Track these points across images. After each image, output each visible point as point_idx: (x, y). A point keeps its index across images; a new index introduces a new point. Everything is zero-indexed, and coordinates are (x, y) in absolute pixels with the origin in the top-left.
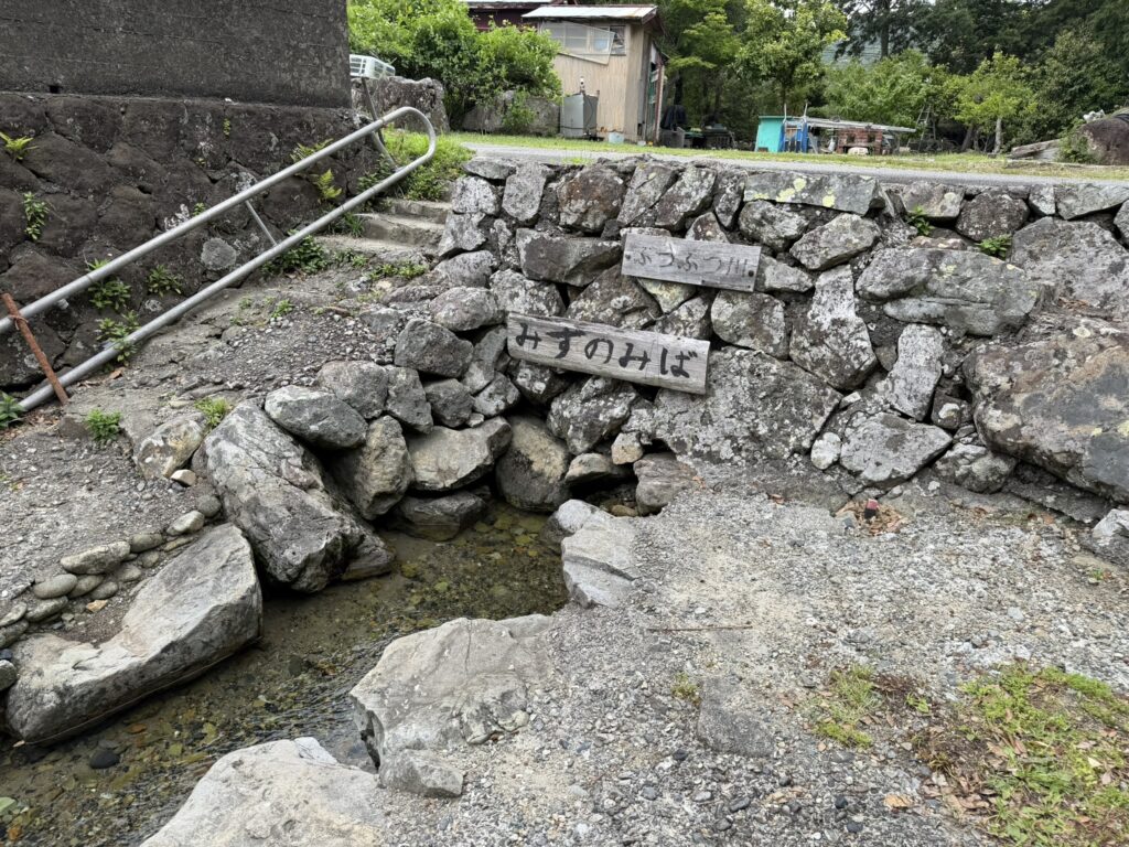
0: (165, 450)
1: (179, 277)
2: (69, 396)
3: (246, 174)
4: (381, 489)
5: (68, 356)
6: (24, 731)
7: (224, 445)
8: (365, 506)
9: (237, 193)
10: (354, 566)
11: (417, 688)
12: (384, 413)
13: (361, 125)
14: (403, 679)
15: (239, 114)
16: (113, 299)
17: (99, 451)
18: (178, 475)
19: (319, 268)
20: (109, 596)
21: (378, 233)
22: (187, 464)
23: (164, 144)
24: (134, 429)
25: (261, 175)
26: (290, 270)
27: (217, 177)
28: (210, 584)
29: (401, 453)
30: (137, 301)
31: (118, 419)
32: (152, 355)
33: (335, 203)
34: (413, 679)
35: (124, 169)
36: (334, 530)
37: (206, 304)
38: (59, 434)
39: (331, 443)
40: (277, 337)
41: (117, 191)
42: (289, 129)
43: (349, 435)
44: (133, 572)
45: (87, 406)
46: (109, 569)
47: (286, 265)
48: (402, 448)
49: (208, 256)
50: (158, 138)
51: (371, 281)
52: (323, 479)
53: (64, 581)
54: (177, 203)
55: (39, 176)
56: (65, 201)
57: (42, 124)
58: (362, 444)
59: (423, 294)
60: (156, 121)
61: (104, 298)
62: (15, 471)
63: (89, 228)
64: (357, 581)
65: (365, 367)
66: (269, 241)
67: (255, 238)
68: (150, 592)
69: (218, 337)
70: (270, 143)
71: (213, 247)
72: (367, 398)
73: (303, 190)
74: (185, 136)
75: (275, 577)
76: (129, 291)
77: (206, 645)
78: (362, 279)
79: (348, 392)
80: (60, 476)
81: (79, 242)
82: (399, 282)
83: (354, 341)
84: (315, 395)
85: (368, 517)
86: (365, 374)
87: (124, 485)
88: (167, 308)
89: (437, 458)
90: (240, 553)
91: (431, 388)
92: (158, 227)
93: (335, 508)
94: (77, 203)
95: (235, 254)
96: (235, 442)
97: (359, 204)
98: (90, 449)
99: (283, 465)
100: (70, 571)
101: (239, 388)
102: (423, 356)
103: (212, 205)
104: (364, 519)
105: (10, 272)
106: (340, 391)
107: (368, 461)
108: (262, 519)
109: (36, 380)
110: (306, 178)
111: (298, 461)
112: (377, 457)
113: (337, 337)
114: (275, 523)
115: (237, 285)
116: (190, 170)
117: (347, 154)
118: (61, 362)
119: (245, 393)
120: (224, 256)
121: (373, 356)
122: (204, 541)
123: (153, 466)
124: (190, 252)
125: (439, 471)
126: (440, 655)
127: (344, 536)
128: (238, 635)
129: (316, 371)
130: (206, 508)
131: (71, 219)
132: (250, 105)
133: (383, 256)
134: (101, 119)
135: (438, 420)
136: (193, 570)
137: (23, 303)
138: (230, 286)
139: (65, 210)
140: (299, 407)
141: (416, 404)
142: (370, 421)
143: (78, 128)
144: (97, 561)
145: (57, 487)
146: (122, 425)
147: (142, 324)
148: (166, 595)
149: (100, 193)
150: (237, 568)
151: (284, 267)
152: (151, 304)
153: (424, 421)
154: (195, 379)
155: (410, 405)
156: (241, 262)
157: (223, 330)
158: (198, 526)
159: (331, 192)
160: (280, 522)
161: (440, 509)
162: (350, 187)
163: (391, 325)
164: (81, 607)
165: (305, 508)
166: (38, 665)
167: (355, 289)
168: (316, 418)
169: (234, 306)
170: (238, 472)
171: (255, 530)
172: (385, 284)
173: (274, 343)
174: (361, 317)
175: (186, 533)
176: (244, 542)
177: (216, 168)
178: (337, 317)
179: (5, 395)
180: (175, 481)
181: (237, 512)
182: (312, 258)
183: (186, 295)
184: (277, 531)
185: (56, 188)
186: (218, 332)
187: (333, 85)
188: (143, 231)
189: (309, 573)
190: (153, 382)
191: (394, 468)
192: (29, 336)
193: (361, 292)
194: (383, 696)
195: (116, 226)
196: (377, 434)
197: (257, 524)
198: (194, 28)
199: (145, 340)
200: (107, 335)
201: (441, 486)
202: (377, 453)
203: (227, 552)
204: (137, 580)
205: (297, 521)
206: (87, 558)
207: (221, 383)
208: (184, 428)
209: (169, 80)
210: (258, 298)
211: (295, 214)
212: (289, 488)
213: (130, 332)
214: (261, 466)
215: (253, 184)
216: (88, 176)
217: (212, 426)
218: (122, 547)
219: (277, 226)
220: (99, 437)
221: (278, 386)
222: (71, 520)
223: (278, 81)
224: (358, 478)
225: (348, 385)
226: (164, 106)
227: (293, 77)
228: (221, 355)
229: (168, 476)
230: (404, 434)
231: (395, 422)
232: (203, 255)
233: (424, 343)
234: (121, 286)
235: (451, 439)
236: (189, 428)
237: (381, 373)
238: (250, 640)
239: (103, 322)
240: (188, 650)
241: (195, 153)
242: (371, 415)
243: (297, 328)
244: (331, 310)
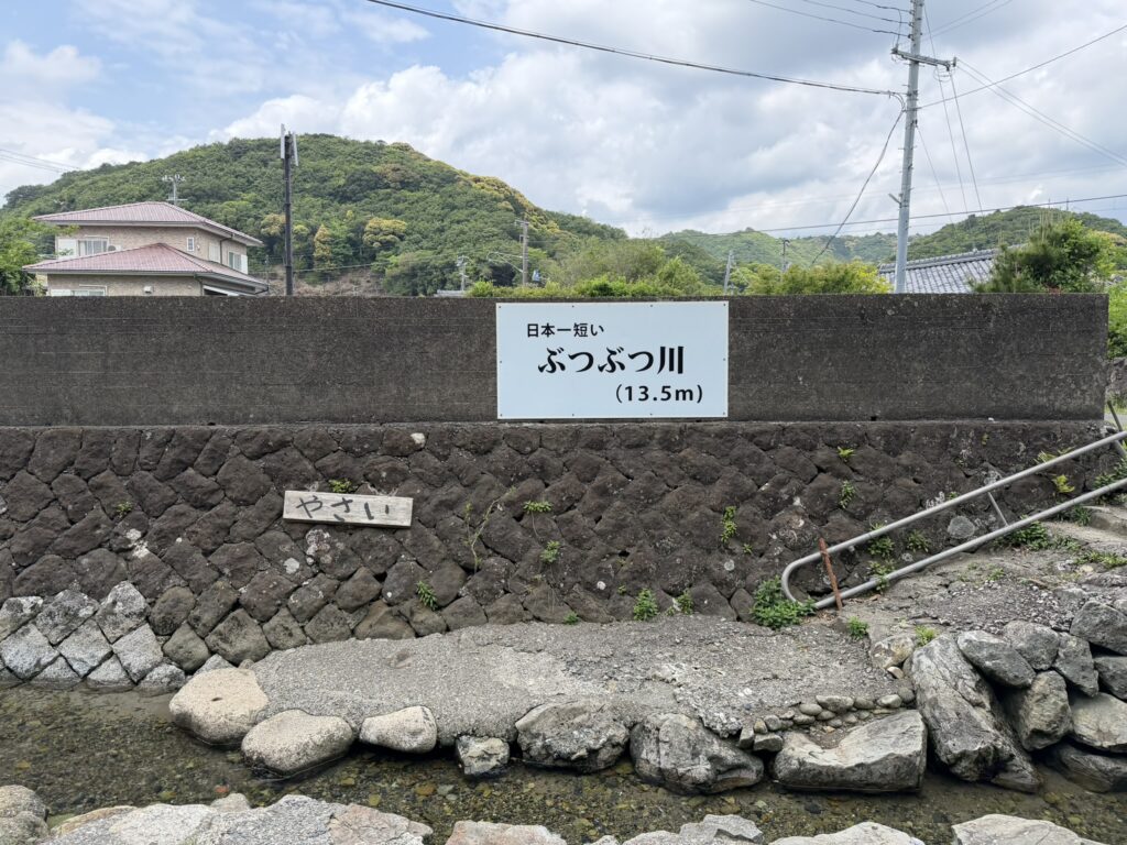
0: (888, 652)
1: (929, 540)
2: (844, 605)
3: (994, 472)
4: (1038, 727)
5: (848, 581)
6: (780, 775)
7: (924, 659)
8: (1024, 737)
9: (984, 485)
10: (1003, 776)
11: (995, 841)
12: (1051, 669)
13: (1107, 435)
14: (988, 833)
15: (996, 429)
16: (882, 550)
17: (851, 643)
18: (891, 669)
19: (1041, 547)
20: (837, 727)
21: (1102, 525)
22: (900, 665)
23: (936, 451)
24: (874, 635)
25: (1007, 472)
26: (1017, 545)
27: (970, 473)
28: (893, 740)
29: (1061, 704)
30: (897, 553)
31: (866, 627)
32: (898, 591)
33: (1069, 496)
34: (995, 836)
35: (906, 468)
36: (989, 741)
37: (945, 561)
38: (832, 627)
39: (1001, 679)
40: (985, 595)
41: (898, 481)
42: (1036, 439)
43: (1016, 677)
44: (852, 718)
45: (852, 614)
46: (841, 711)
47: (1014, 541)
48: (1062, 700)
49: (953, 529)
50: (932, 448)
51: (1076, 564)
52: (992, 704)
53: (815, 708)
54: (938, 491)
55: (853, 470)
56: (866, 486)
57: (861, 440)
58: (1027, 687)
59: (1114, 582)
60: (934, 437)
61: (877, 548)
62: (805, 642)
63: (876, 504)
64: (1004, 787)
65: (1039, 629)
66: (1002, 522)
67: (993, 518)
68: (859, 733)
69: (947, 586)
70: (1018, 450)
71: (958, 522)
72: (1037, 653)
73: (1041, 485)
74: (952, 446)
75: (939, 757)
76: (893, 546)
77: (882, 775)
78: (1068, 561)
79: (1022, 644)
80: (827, 651)
81: (869, 512)
82: (1101, 569)
83: (1041, 609)
84: (995, 641)
85: (1027, 747)
86: (1039, 635)
87: (860, 667)
88: (916, 561)
89: (1099, 719)
90: (916, 729)
91: (1100, 660)
92: (922, 506)
93: (995, 727)
94: (872, 488)
95: (974, 529)
96: (931, 658)
97: (1094, 498)
98: (847, 640)
99: (960, 683)
100: (819, 704)
101: (947, 624)
102: (1095, 632)
103: (963, 493)
104: (1022, 747)
105: (827, 525)
106: (1015, 642)
107: (1030, 702)
108: (937, 714)
109: (828, 591)
110: (1046, 477)
111: (973, 684)
112: (1038, 701)
113: (1030, 603)
114: (945, 720)
115: (972, 551)
116: (951, 468)
117: (1089, 458)
118: (843, 584)
119: (949, 629)
120: (965, 530)
121: (1052, 623)
122: (898, 716)
123: (879, 660)
124: (940, 524)
125: (1099, 731)
126: (1021, 833)
127: (995, 748)
128: (903, 779)
129: (1004, 624)
130: (904, 696)
131: (867, 498)
132: (1007, 423)
133: (1093, 545)
134: (897, 437)
135: (1104, 687)
136: (885, 729)
137: (829, 544)
138: (965, 551)
139: (865, 492)
140: (980, 646)
141: (1083, 668)
142: (1038, 671)
143: (883, 442)
144: (835, 704)
145: (824, 657)
146: (868, 630)
147: (896, 569)
148: (866, 737)
149: (888, 482)
150: (911, 737)
151: (1012, 542)
152: (906, 556)
153: (1090, 684)
154: (921, 612)
155: (1078, 668)
156: (977, 534)
157: (951, 582)
158: (896, 705)
159: (1066, 488)
160: (949, 720)
161: (1094, 763)
162: (1087, 483)
163: (1074, 602)
164: (821, 726)
165: (969, 717)
166: (793, 746)
167: (1060, 569)
168: (992, 657)
169: (962, 567)
170: (928, 677)
171: (932, 721)
172: (1088, 568)
173: (982, 598)
174: (1054, 591)
175: (888, 706)
176: (921, 723)
177: (971, 467)
178: (1035, 588)
179: (809, 597)
180: (890, 673)
181: (923, 705)
182: (1037, 538)
183: (931, 553)
184: (946, 726)
185: (862, 478)
186: (947, 583)
187: (1087, 403)
188: (911, 508)
189: (964, 764)
190: (894, 608)
191: (1052, 714)
192: (829, 565)
193: (1066, 571)
194: (971, 835)
195: (894, 503)
196: (1042, 683)
197: (934, 717)
198: (973, 374)
199: (897, 579)
200: (874, 572)
201: (1098, 744)
202: (1039, 697)
203: (908, 726)
204: (853, 724)
205: (962, 724)
206: (830, 700)
207: (936, 618)
208: (903, 641)
209: (949, 409)
210: (983, 564)
211: (1030, 503)
212: (960, 700)
213: (888, 572)
214: (944, 678)
215: (998, 479)
216: (883, 472)
217: (920, 644)
218: (849, 701)
219: (1013, 511)
220: (853, 635)
221: (972, 629)
222: (827, 677)
223: (1035, 403)
224: (1021, 712)
225: (1022, 640)
226: (941, 427)
227: (1049, 400)
228: (942, 599)
229: (886, 669)
230: (1067, 689)
231: (1061, 678)
232: (949, 527)
233: (1097, 621)
234: (889, 542)
235: (1117, 708)
236: (907, 643)
237: (1053, 637)
238: (910, 787)
239: (873, 563)
240: (870, 773)
241: (957, 457)
242: (1039, 667)
243: (1002, 591)
244: (1032, 582)
